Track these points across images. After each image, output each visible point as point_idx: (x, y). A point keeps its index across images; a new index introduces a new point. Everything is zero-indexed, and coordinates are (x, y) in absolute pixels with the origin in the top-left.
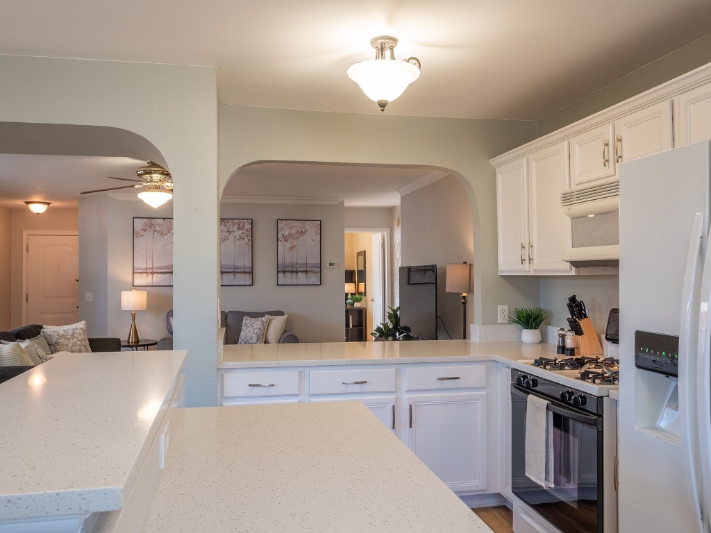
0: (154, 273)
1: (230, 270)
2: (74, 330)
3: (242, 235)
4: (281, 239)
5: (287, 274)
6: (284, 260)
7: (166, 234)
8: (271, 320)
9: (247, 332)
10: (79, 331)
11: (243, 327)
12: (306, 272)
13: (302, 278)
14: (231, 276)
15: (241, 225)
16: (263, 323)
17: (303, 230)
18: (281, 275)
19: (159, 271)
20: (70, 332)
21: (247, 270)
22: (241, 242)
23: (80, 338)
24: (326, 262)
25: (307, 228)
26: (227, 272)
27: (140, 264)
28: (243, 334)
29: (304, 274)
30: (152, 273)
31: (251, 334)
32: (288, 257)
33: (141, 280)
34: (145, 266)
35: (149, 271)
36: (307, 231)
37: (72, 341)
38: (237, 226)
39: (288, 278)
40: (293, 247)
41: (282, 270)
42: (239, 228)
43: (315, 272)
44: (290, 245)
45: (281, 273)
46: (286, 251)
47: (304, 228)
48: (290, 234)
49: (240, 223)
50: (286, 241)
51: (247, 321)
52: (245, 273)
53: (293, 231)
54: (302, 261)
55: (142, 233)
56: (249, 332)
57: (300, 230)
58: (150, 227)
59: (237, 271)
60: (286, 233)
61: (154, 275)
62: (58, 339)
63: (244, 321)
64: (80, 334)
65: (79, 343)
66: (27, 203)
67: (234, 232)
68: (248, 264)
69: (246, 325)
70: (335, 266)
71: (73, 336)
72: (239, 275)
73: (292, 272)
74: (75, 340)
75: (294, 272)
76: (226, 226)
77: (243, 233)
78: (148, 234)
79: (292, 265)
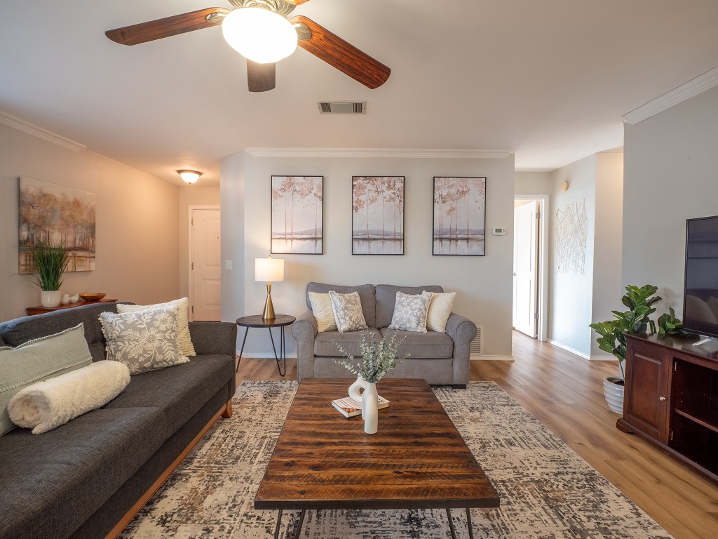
0: (293, 239)
1: (379, 237)
2: (155, 313)
3: (393, 196)
4: (438, 200)
5: (444, 242)
6: (441, 225)
7: (307, 195)
8: (434, 298)
9: (403, 312)
10: (163, 316)
11: (397, 306)
12: (467, 239)
13: (462, 247)
14: (380, 243)
15: (392, 184)
16: (424, 302)
17: (465, 189)
18: (437, 243)
19: (299, 237)
20: (147, 318)
21: (397, 237)
22: (392, 203)
23: (163, 327)
24: (492, 227)
25: (470, 186)
26: (374, 239)
27: (279, 229)
28: (397, 314)
29: (465, 243)
30: (292, 239)
31: (408, 316)
32: (445, 222)
33: (280, 247)
34: (283, 231)
35: (288, 236)
36: (469, 190)
37: (147, 334)
38: (386, 185)
39: (446, 247)
40: (452, 209)
41: (438, 237)
42: (389, 187)
43: (478, 240)
44: (449, 208)
45: (438, 241)
46: (444, 215)
47: (466, 186)
48: (449, 195)
49: (390, 182)
50: (444, 202)
51: (400, 297)
52: (395, 240)
53: (453, 191)
54: (462, 226)
55: (281, 193)
56: (406, 312)
57: (461, 189)
58: (290, 187)
59: (387, 237)
60: (445, 193)
61: (294, 241)
62: (122, 330)
63: (397, 298)
64: (164, 321)
65: (159, 336)
66: (179, 172)
67: (383, 191)
68: (399, 230)
69: (401, 303)
70: (502, 233)
71: (150, 325)
72: (389, 242)
73: (451, 239)
74: (153, 332)
75: (453, 239)
76: (374, 184)
77: (394, 193)
78: (287, 194)
79: (450, 232)
